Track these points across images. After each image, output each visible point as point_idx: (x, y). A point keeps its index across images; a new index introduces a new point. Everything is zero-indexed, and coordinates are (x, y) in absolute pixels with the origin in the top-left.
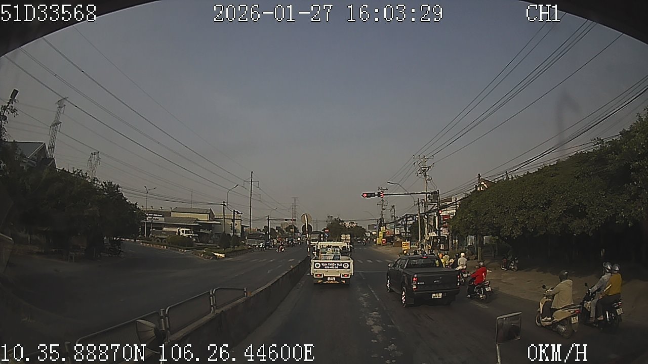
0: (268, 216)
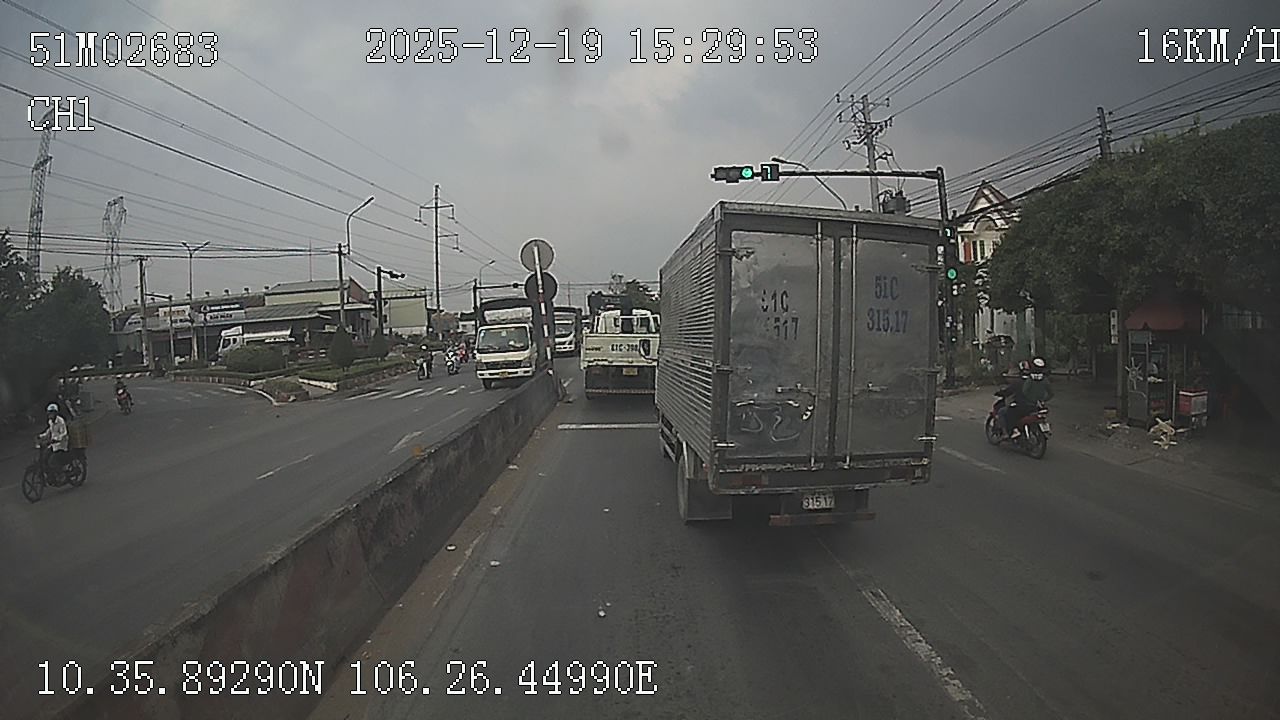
0: (475, 280)
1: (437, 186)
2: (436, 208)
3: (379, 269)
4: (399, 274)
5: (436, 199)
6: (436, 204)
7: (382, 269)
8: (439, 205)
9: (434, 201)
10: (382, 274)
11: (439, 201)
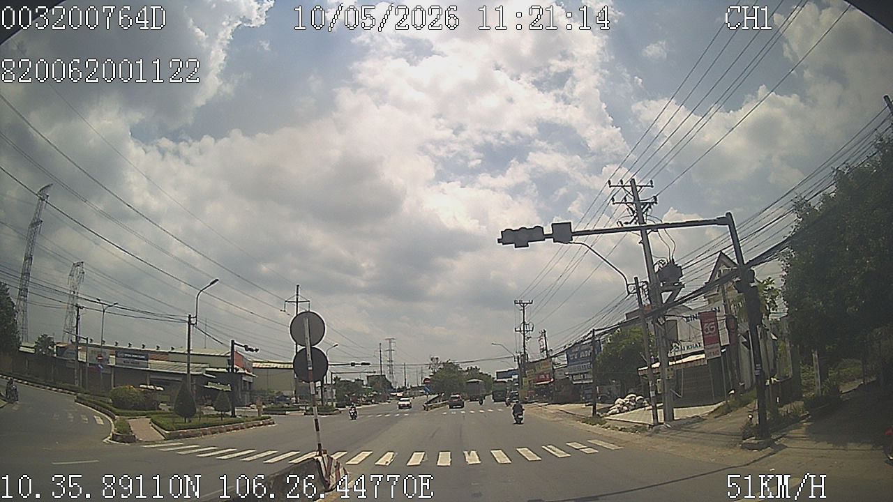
1: (298, 286)
2: (297, 302)
3: (233, 341)
4: (254, 349)
5: (297, 295)
6: (297, 299)
7: (235, 342)
8: (299, 300)
9: (295, 297)
10: (235, 346)
11: (299, 297)
